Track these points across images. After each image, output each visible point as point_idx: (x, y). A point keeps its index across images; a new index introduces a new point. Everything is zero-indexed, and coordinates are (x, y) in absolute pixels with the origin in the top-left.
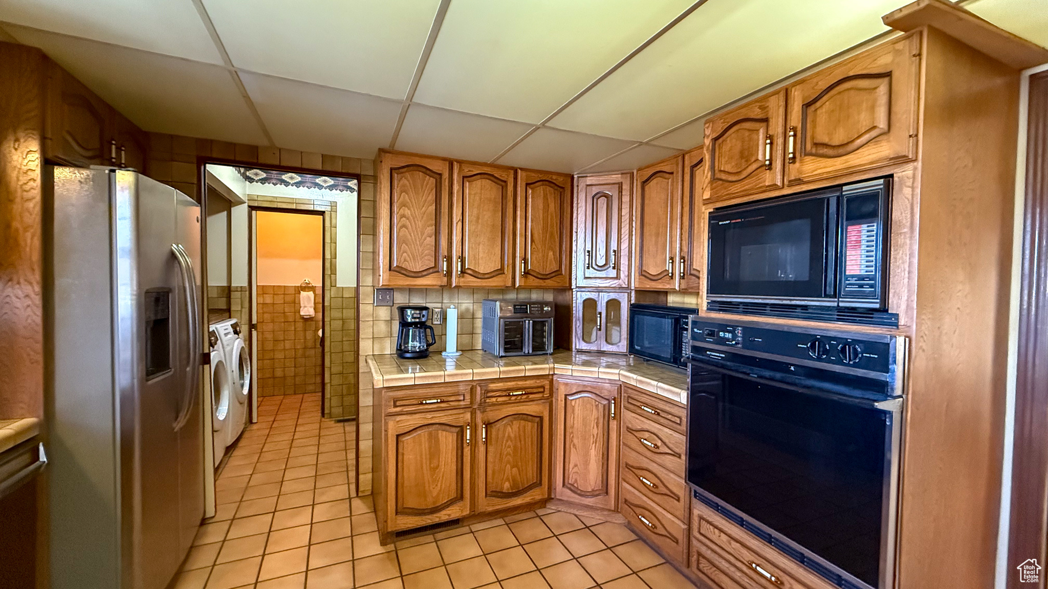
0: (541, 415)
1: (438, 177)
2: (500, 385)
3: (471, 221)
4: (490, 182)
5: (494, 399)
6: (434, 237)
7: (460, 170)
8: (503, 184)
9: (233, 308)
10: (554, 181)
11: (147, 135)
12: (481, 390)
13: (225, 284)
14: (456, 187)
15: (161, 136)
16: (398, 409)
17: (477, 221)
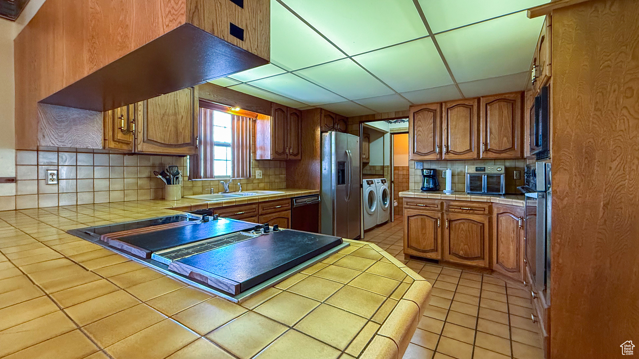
0: (483, 222)
1: (435, 111)
2: (457, 203)
3: (452, 128)
4: (462, 108)
5: (453, 210)
6: (433, 137)
7: (446, 106)
8: (470, 108)
9: (385, 174)
10: (507, 98)
11: (347, 118)
12: (446, 204)
13: (382, 165)
14: (444, 114)
15: (351, 118)
16: (408, 206)
17: (455, 128)
